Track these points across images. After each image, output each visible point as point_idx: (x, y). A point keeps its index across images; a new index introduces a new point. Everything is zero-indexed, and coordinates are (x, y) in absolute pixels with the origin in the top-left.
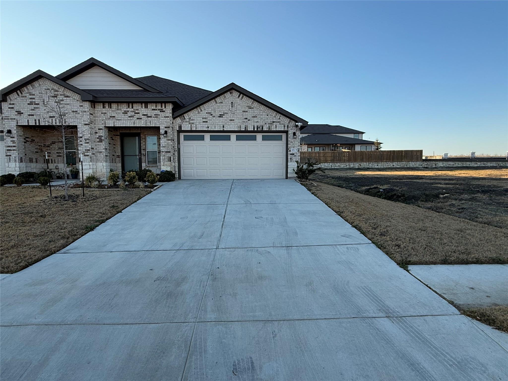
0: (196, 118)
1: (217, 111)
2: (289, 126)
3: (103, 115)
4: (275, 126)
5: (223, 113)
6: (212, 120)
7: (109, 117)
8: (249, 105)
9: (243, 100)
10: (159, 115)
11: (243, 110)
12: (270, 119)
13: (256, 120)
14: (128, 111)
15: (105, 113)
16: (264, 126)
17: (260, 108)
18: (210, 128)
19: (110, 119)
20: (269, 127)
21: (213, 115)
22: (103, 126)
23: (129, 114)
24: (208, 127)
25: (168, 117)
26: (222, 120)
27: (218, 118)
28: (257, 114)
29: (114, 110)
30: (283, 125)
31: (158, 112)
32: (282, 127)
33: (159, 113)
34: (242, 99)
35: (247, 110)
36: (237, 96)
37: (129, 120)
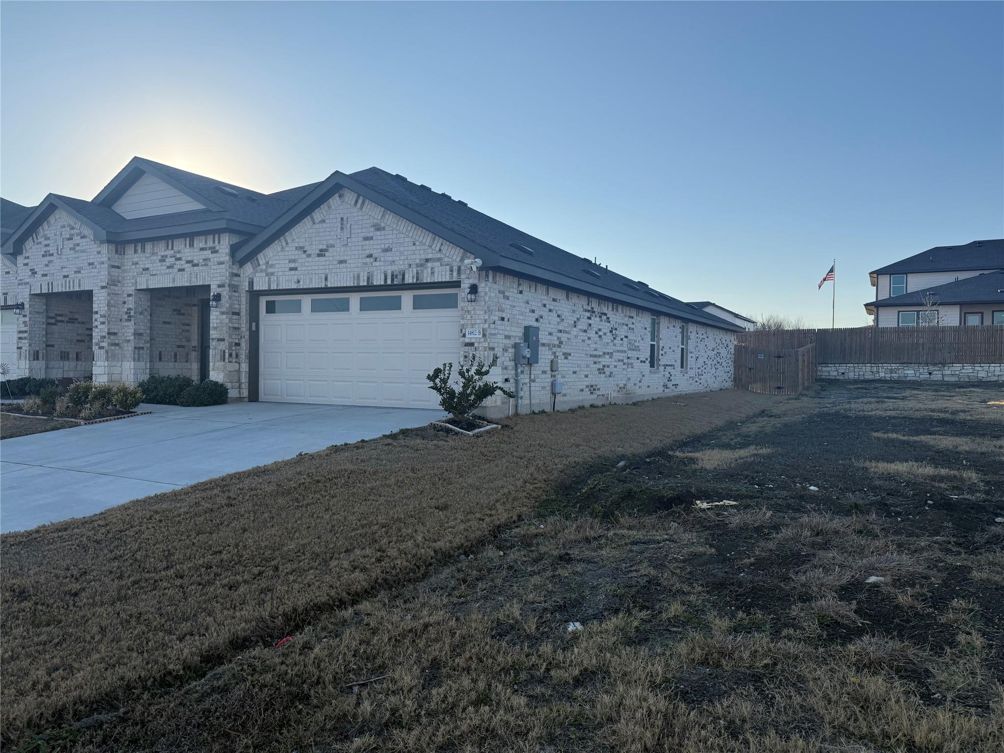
0: (277, 262)
1: (314, 243)
2: (463, 268)
3: (134, 267)
4: (429, 270)
5: (325, 247)
6: (306, 264)
7: (141, 270)
8: (375, 221)
9: (364, 210)
10: (210, 259)
11: (363, 235)
12: (420, 254)
13: (390, 259)
14: (166, 256)
15: (137, 263)
16: (406, 271)
17: (398, 228)
18: (301, 282)
19: (142, 274)
20: (417, 273)
21: (307, 253)
22: (133, 288)
23: (170, 261)
24: (299, 282)
25: (222, 263)
26: (323, 263)
27: (317, 259)
28: (392, 244)
29: (148, 255)
30: (448, 267)
31: (207, 254)
32: (446, 271)
33: (211, 256)
34: (361, 208)
35: (371, 235)
36: (353, 203)
37: (167, 274)
